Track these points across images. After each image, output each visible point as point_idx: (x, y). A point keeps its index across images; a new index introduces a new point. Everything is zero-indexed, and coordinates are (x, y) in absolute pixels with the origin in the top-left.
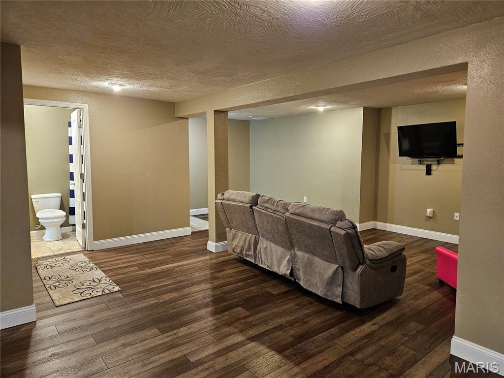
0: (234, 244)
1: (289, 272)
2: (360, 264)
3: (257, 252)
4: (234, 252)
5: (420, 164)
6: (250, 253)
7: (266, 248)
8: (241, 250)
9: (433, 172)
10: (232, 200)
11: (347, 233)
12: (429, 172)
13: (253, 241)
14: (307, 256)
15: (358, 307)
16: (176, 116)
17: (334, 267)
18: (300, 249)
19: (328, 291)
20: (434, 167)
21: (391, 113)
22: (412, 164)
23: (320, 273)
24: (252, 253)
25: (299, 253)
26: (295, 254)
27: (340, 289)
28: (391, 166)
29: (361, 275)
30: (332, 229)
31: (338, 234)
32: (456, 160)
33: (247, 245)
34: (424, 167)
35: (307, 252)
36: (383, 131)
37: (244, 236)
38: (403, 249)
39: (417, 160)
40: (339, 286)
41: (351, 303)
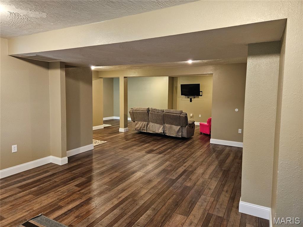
0: (137, 127)
1: (163, 132)
2: (187, 125)
3: (148, 128)
4: (136, 130)
5: (188, 98)
6: (144, 129)
7: (153, 126)
8: (140, 128)
9: (192, 101)
10: (137, 110)
11: (185, 116)
12: (191, 101)
13: (146, 124)
14: (170, 125)
15: (186, 137)
16: (99, 77)
17: (179, 127)
18: (167, 124)
19: (177, 134)
20: (192, 99)
21: (177, 79)
22: (185, 98)
23: (174, 129)
24: (145, 128)
25: (167, 125)
26: (165, 125)
27: (181, 133)
28: (178, 99)
29: (187, 128)
30: (181, 115)
31: (182, 116)
32: (199, 97)
33: (143, 126)
34: (189, 99)
35: (170, 124)
36: (175, 86)
37: (142, 123)
38: (194, 122)
39: (187, 97)
40: (180, 132)
41: (184, 136)
